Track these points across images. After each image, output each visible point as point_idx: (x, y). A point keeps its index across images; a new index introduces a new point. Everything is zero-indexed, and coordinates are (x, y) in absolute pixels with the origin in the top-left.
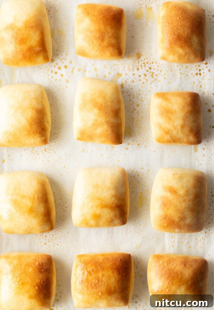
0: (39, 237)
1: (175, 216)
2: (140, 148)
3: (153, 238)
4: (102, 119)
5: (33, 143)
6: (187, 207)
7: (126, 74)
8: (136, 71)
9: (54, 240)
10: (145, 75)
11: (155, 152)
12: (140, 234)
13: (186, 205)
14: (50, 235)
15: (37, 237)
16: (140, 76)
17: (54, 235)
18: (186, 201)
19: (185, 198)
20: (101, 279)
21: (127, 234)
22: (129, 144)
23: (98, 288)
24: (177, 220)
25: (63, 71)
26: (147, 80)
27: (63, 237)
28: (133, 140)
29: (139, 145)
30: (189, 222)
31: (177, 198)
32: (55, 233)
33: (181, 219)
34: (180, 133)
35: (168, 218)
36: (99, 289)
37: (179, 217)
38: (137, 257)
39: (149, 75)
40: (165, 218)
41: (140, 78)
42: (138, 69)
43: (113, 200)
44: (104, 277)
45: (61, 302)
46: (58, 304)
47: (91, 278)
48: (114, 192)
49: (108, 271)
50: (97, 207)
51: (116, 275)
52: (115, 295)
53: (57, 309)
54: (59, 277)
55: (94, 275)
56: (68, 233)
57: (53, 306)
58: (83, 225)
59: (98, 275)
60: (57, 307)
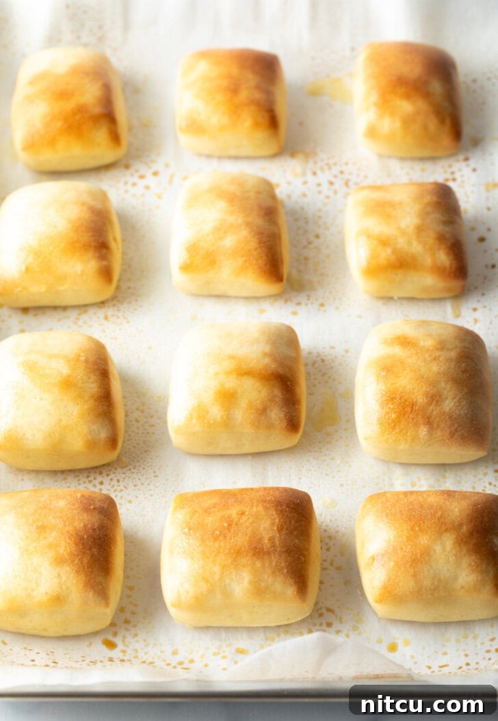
0: (86, 485)
1: (416, 390)
2: (325, 311)
3: (364, 487)
4: (237, 219)
5: (79, 272)
6: (444, 373)
7: (289, 183)
8: (309, 177)
9: (121, 490)
10: (331, 183)
11: (360, 317)
12: (334, 477)
13: (442, 369)
14: (111, 480)
15: (79, 484)
16: (319, 185)
17: (121, 479)
18: (441, 359)
19: (437, 354)
20: (236, 520)
21: (300, 478)
22: (299, 304)
23: (231, 539)
24: (421, 400)
25: (150, 180)
26: (336, 192)
27: (142, 484)
28: (309, 296)
29: (322, 305)
30: (450, 410)
31: (417, 353)
32: (123, 476)
33: (432, 397)
34: (415, 243)
35: (398, 397)
36: (233, 540)
37: (426, 394)
38: (327, 526)
39: (339, 184)
40: (392, 399)
41: (320, 188)
42: (315, 174)
43: (267, 361)
44: (243, 517)
45: (135, 626)
46: (127, 630)
47: (210, 518)
48: (267, 349)
49: (252, 506)
50: (229, 373)
51: (274, 513)
52: (273, 558)
53: (123, 641)
54: (132, 569)
55: (220, 514)
56: (156, 476)
57: (115, 634)
58: (194, 421)
59: (229, 512)
60: (124, 637)
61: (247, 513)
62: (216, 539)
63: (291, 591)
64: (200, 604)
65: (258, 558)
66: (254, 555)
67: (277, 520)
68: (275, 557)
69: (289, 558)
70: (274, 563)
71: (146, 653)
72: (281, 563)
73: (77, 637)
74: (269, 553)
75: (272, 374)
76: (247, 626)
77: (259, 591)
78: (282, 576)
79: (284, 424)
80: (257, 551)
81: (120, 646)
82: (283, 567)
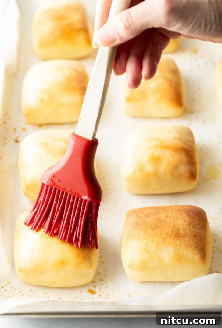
2: (206, 124)
12: (216, 205)
16: (199, 65)
20: (164, 219)
22: (191, 120)
23: (161, 229)
28: (196, 116)
38: (214, 229)
41: (199, 67)
42: (196, 60)
43: (177, 141)
44: (168, 218)
45: (106, 282)
46: (101, 284)
47: (149, 219)
48: (177, 135)
49: (173, 213)
50: (156, 147)
51: (185, 216)
52: (186, 239)
53: (100, 290)
54: (103, 253)
55: (154, 217)
56: (116, 205)
57: (95, 287)
58: (137, 173)
59: (159, 216)
60: (100, 288)
61: (170, 216)
62: (153, 229)
63: (197, 257)
64: (144, 266)
65: (177, 239)
66: (175, 237)
67: (187, 220)
68: (187, 238)
69: (195, 240)
70: (187, 242)
71: (113, 297)
72: (191, 242)
73: (73, 288)
74: (184, 236)
75: (181, 148)
76: (171, 280)
77: (179, 258)
78: (192, 249)
79: (188, 174)
80: (177, 235)
81: (98, 293)
82: (192, 244)
